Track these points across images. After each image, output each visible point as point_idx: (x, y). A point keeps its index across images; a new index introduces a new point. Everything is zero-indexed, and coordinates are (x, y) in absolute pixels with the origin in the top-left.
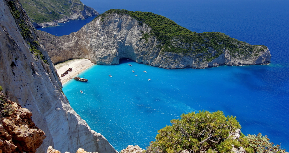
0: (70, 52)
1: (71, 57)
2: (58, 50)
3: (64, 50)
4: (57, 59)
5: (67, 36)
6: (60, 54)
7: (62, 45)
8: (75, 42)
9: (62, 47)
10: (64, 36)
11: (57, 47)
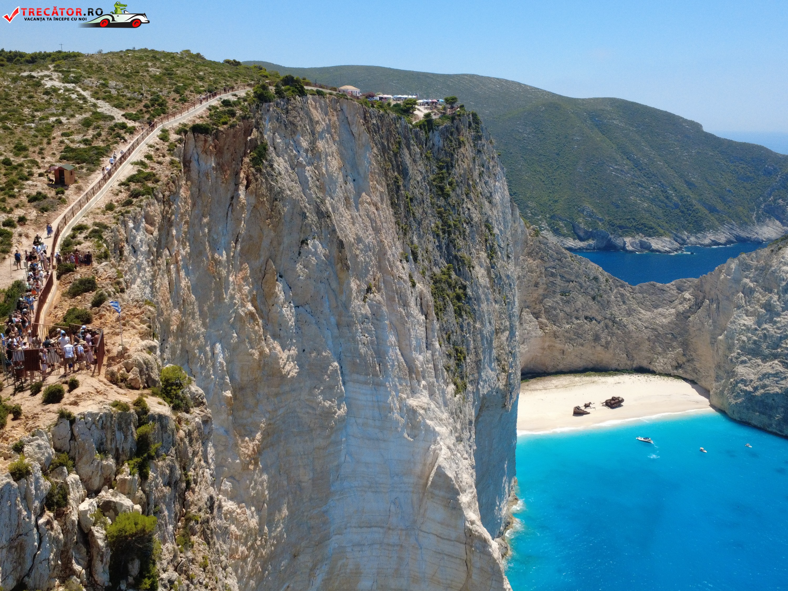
0: (646, 345)
1: (645, 364)
2: (607, 326)
3: (629, 332)
4: (592, 357)
5: (659, 285)
6: (608, 343)
7: (630, 313)
8: (678, 314)
9: (624, 319)
10: (645, 285)
11: (608, 316)
